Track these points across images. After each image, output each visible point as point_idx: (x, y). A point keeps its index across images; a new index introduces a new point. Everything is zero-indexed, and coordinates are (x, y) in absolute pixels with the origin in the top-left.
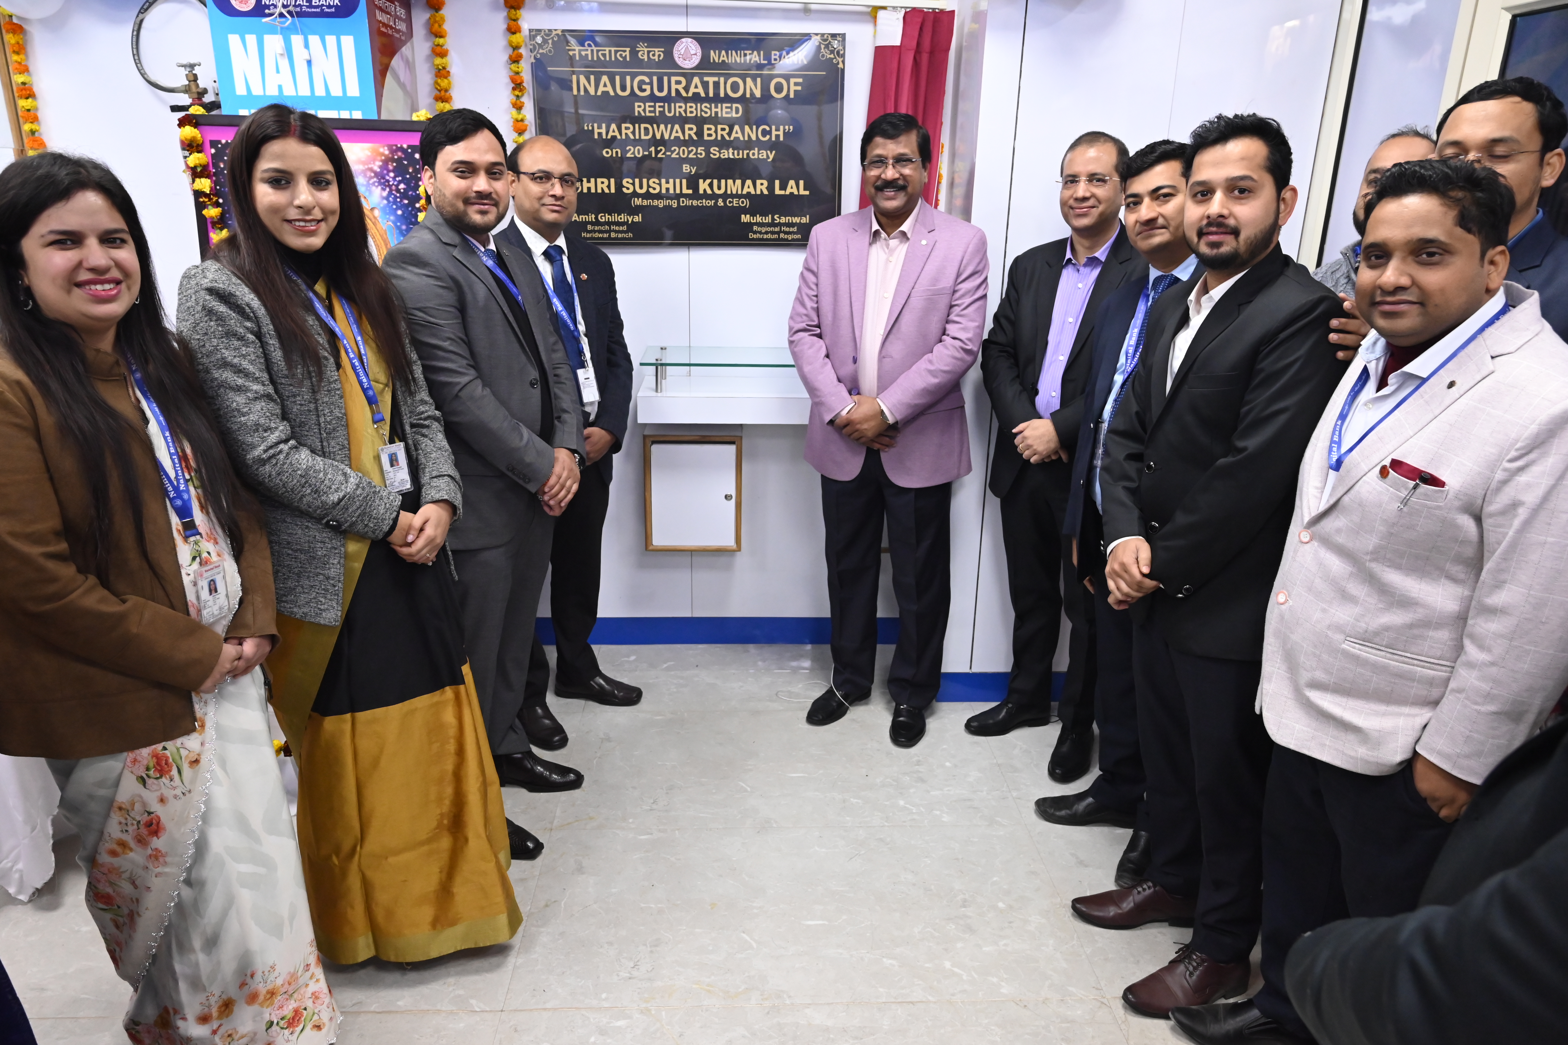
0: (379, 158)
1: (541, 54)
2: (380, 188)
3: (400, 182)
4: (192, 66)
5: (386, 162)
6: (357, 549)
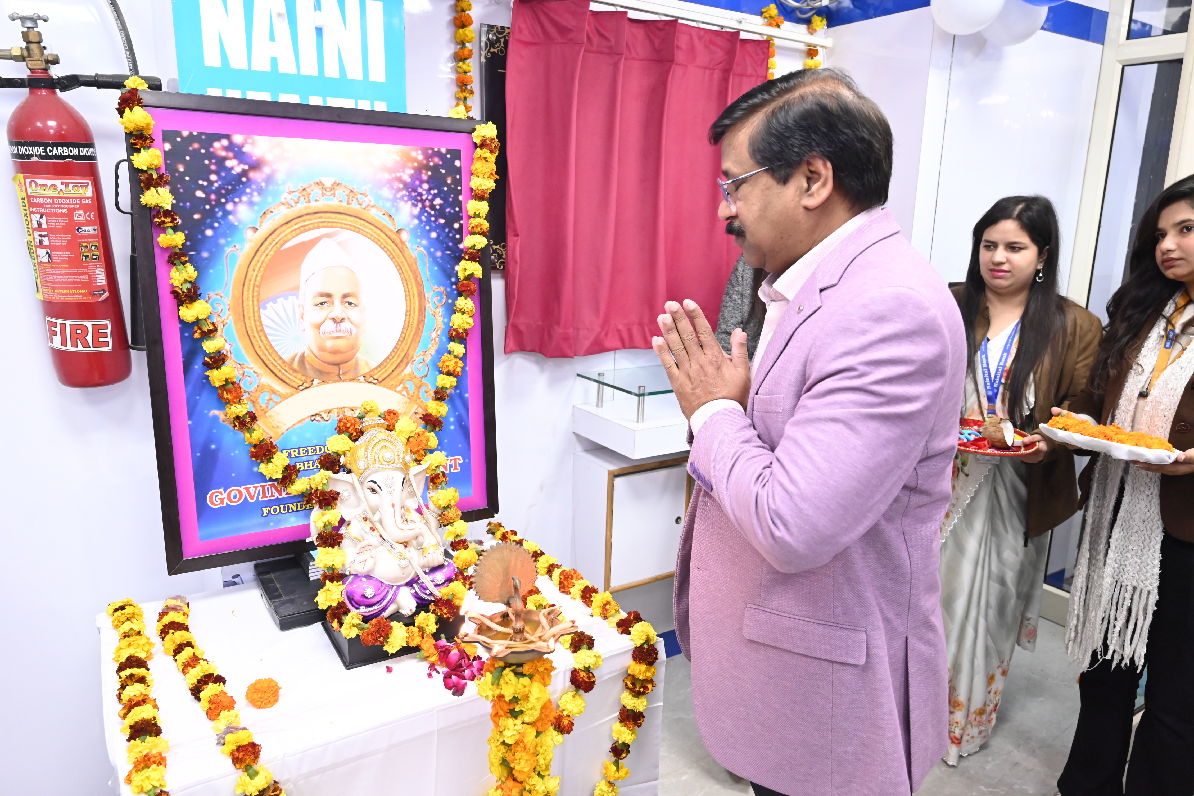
0: (410, 165)
1: (493, 53)
2: (410, 203)
3: (435, 196)
4: (34, 20)
5: (418, 170)
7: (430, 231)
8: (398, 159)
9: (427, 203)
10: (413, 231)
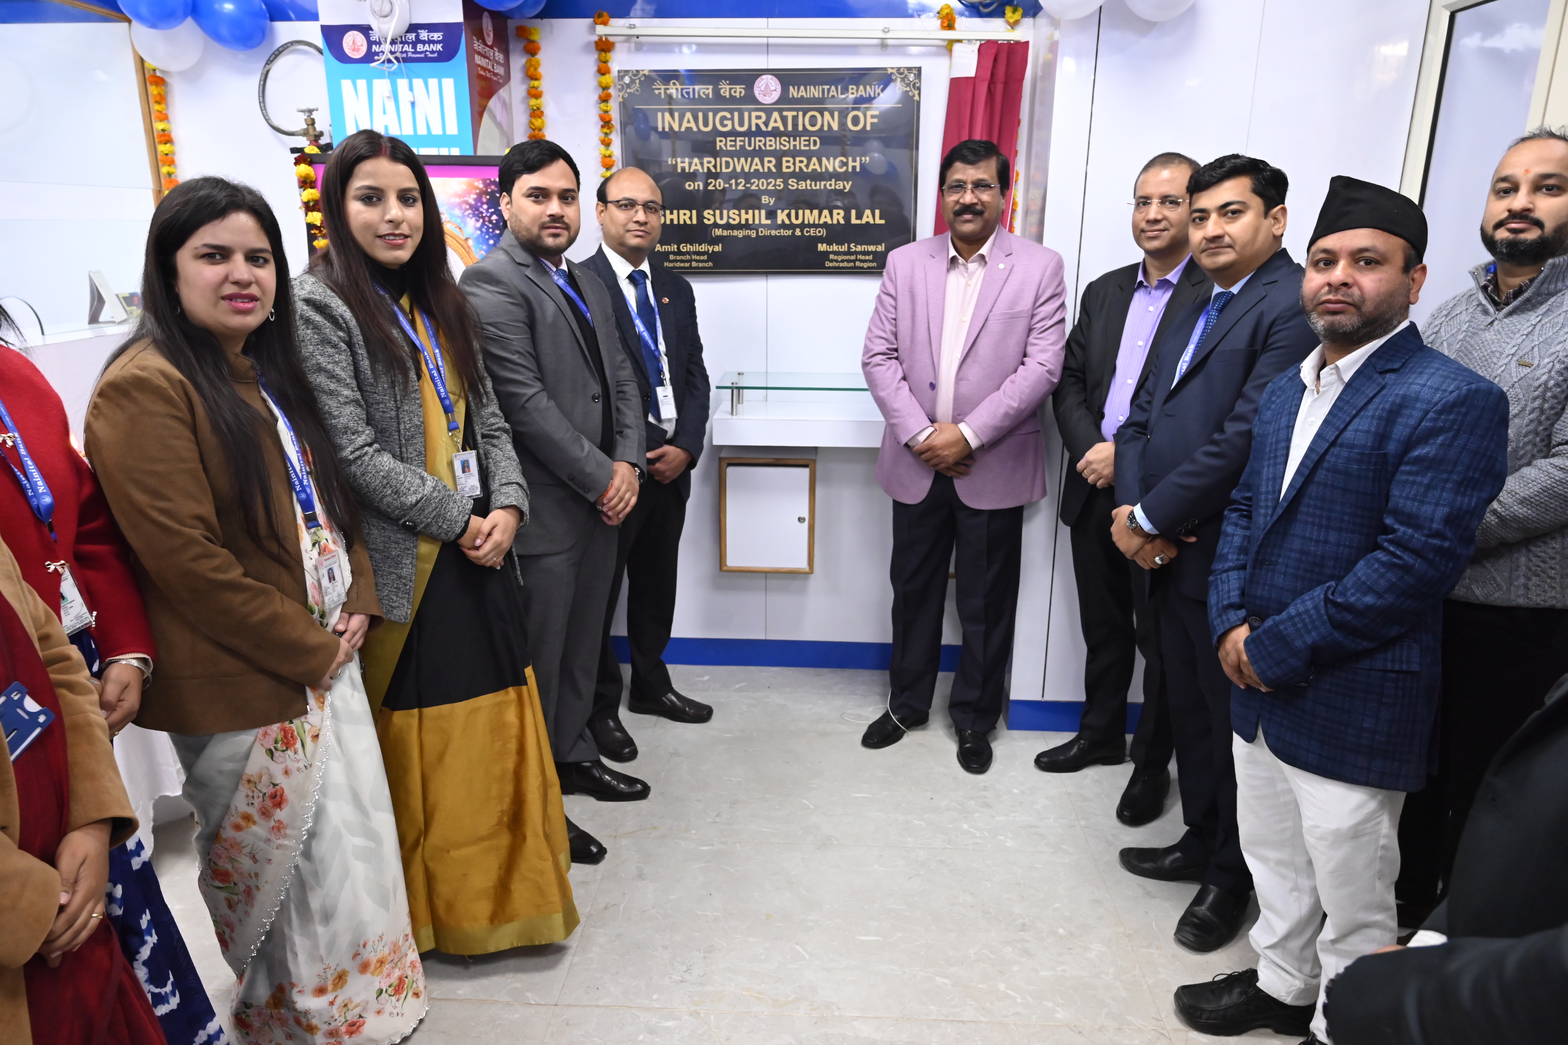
0: (474, 191)
1: (629, 94)
2: (474, 219)
3: (492, 214)
4: (310, 111)
5: (480, 195)
6: (429, 551)
7: (488, 239)
8: (465, 187)
9: (487, 219)
10: (477, 240)
